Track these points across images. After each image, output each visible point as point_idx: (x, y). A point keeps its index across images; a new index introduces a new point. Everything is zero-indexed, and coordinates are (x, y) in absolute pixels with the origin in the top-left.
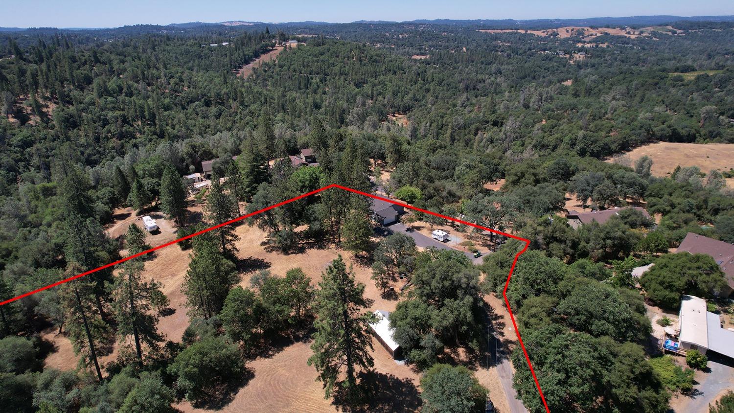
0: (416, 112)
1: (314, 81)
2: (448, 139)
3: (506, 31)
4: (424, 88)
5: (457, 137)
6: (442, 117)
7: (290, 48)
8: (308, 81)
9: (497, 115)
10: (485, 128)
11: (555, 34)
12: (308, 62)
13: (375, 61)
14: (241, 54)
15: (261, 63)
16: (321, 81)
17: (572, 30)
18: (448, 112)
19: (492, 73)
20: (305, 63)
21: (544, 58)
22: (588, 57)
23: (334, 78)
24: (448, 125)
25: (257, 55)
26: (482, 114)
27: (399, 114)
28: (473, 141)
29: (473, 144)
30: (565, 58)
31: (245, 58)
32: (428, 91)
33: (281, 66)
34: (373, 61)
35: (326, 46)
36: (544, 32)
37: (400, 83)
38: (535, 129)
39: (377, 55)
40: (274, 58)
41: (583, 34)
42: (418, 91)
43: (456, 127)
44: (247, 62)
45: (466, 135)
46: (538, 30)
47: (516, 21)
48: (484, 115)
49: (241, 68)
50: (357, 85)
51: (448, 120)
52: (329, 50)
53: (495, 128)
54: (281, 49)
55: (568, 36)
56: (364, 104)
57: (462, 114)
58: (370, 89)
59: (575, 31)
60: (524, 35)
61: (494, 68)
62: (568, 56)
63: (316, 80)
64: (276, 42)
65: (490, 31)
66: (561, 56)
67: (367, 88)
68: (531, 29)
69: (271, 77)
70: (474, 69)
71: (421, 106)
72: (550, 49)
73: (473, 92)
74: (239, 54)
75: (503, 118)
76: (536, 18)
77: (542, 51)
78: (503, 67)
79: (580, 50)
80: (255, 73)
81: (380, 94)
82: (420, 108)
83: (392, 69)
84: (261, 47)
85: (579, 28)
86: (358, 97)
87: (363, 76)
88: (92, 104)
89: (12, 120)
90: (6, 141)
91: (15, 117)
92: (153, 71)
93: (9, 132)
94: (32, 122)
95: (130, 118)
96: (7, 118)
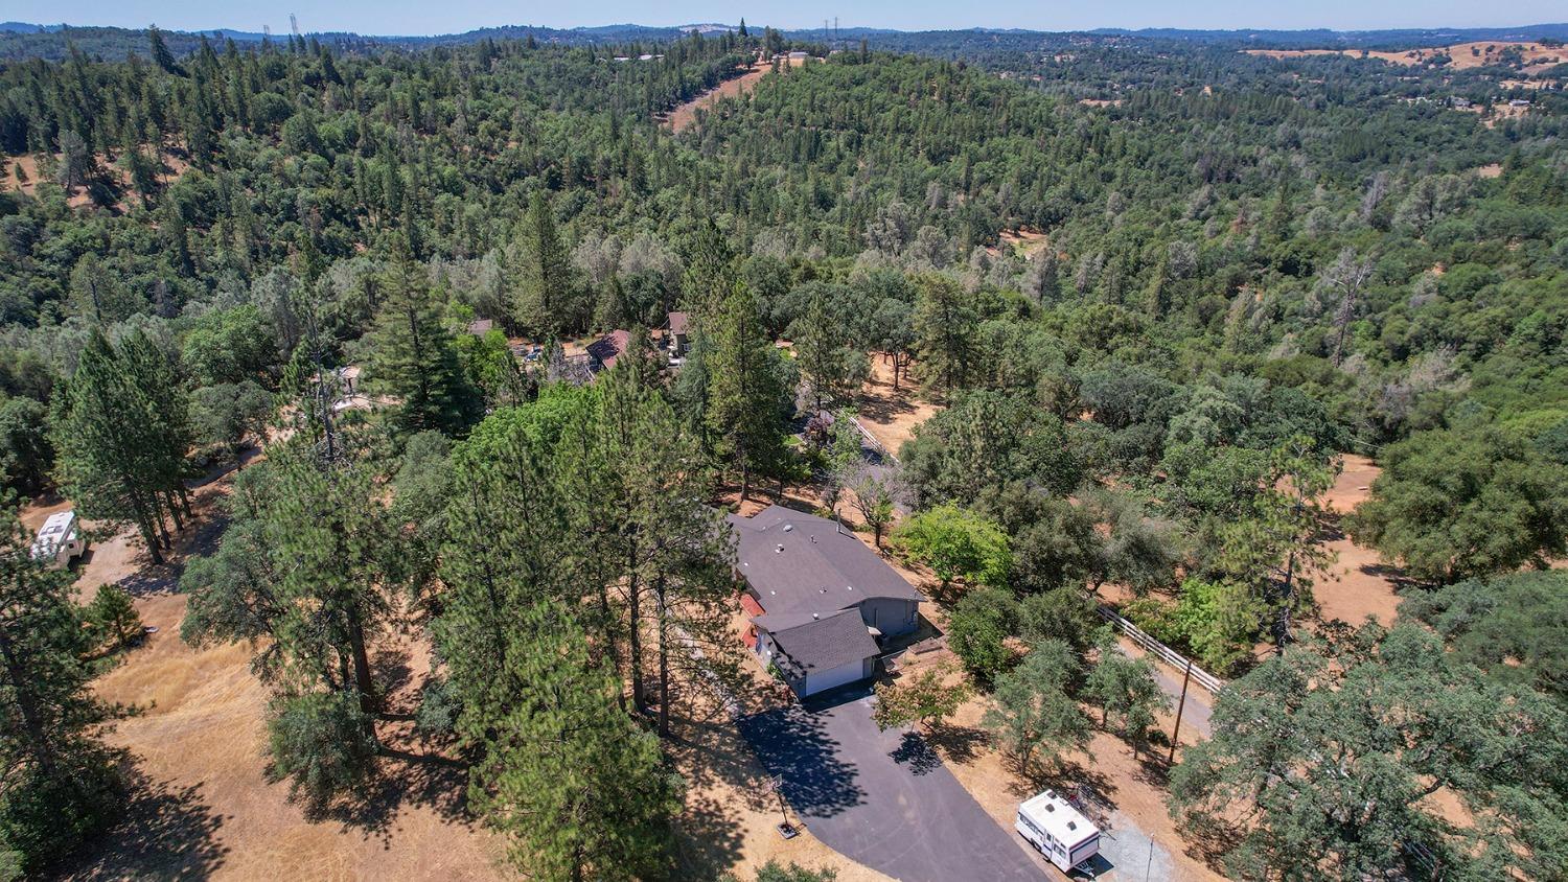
0: (1074, 229)
1: (833, 144)
2: (1151, 302)
3: (1312, 52)
4: (1101, 170)
5: (1176, 299)
6: (1140, 244)
7: (789, 68)
8: (818, 141)
9: (1293, 244)
10: (1258, 279)
11: (1442, 61)
12: (824, 101)
13: (984, 103)
14: (676, 78)
15: (717, 101)
16: (849, 145)
17: (1490, 49)
18: (1157, 231)
19: (1276, 143)
20: (816, 102)
21: (1413, 114)
22: (1538, 112)
23: (881, 139)
24: (1152, 264)
25: (711, 82)
26: (1251, 240)
27: (1030, 230)
28: (1222, 311)
29: (1221, 321)
30: (1472, 114)
31: (683, 89)
32: (1109, 177)
33: (761, 109)
34: (980, 102)
35: (872, 66)
36: (1412, 55)
37: (1040, 156)
38: (1417, 288)
39: (991, 89)
40: (749, 89)
41: (1519, 61)
42: (1084, 177)
43: (1176, 270)
44: (687, 97)
45: (1201, 294)
46: (1395, 51)
47: (1338, 34)
48: (1258, 241)
49: (671, 109)
50: (934, 158)
51: (1156, 252)
52: (876, 73)
53: (1289, 281)
54: (766, 69)
55: (1477, 63)
56: (943, 204)
57: (1195, 238)
58: (965, 166)
59: (1496, 51)
60: (1359, 62)
61: (1280, 132)
62: (1479, 109)
63: (838, 141)
64: (758, 56)
65: (1273, 53)
66: (1459, 109)
67: (957, 166)
68: (1376, 48)
69: (736, 131)
70: (1229, 132)
71: (1087, 214)
72: (1430, 92)
73: (1225, 186)
74: (671, 78)
75: (1313, 255)
76: (1390, 28)
77: (1407, 96)
78: (1304, 131)
79: (1512, 96)
80: (701, 121)
81: (987, 180)
82: (1085, 220)
83: (1023, 123)
84: (722, 64)
85: (1508, 44)
86: (931, 185)
87: (951, 137)
88: (267, 168)
89: (82, 199)
90: (36, 245)
91: (91, 193)
92: (443, 103)
93: (50, 225)
94: (122, 206)
95: (345, 206)
96: (70, 193)
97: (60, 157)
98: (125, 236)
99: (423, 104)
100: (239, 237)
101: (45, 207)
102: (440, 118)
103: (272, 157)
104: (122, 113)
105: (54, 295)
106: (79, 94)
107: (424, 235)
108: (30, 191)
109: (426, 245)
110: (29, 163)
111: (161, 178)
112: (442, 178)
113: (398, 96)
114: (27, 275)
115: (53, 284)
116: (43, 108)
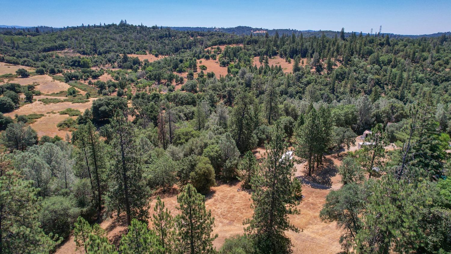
88: (362, 67)
89: (314, 70)
90: (301, 80)
91: (316, 69)
92: (424, 54)
93: (305, 75)
94: (322, 73)
95: (382, 82)
96: (312, 68)
97: (312, 59)
98: (320, 80)
99: (417, 54)
100: (349, 86)
101: (305, 71)
102: (422, 58)
103: (364, 65)
104: (329, 49)
105: (300, 92)
106: (321, 44)
107: (405, 95)
108: (304, 67)
109: (406, 98)
110: (305, 60)
111: (333, 67)
112: (417, 78)
113: (408, 50)
114: (297, 86)
115: (301, 89)
116: (312, 47)
